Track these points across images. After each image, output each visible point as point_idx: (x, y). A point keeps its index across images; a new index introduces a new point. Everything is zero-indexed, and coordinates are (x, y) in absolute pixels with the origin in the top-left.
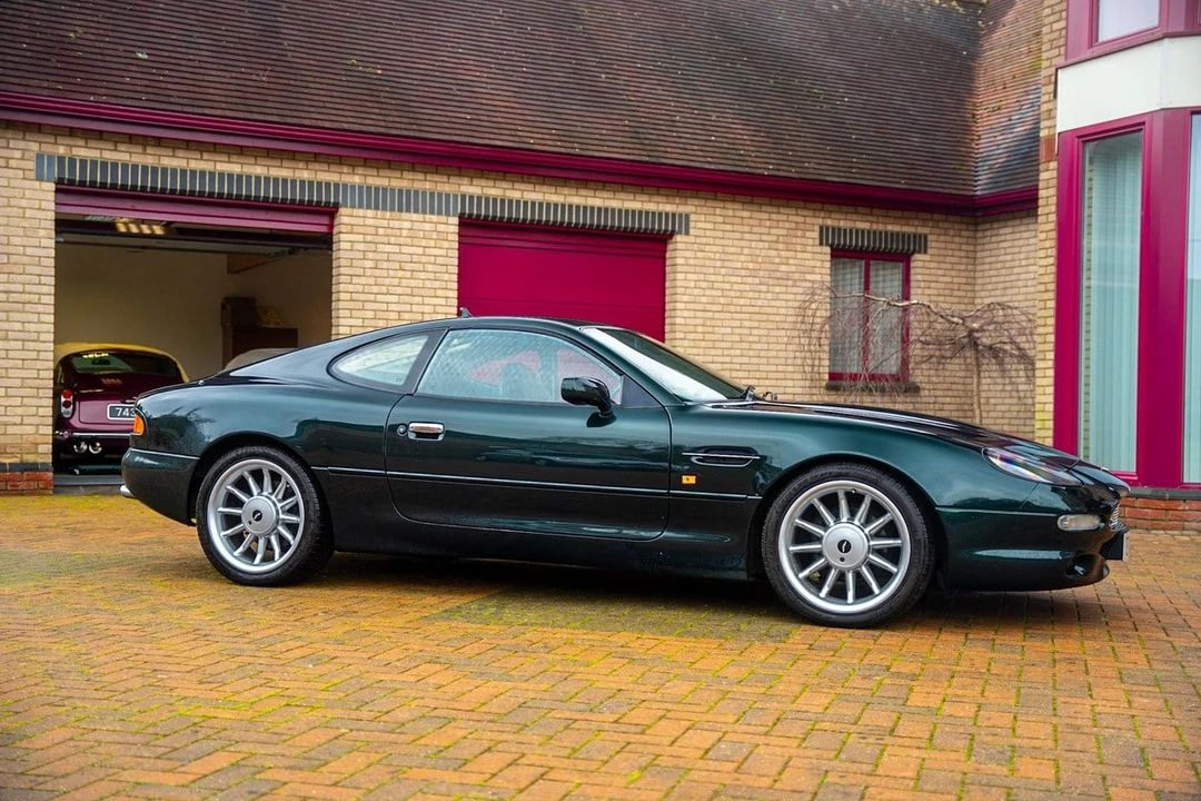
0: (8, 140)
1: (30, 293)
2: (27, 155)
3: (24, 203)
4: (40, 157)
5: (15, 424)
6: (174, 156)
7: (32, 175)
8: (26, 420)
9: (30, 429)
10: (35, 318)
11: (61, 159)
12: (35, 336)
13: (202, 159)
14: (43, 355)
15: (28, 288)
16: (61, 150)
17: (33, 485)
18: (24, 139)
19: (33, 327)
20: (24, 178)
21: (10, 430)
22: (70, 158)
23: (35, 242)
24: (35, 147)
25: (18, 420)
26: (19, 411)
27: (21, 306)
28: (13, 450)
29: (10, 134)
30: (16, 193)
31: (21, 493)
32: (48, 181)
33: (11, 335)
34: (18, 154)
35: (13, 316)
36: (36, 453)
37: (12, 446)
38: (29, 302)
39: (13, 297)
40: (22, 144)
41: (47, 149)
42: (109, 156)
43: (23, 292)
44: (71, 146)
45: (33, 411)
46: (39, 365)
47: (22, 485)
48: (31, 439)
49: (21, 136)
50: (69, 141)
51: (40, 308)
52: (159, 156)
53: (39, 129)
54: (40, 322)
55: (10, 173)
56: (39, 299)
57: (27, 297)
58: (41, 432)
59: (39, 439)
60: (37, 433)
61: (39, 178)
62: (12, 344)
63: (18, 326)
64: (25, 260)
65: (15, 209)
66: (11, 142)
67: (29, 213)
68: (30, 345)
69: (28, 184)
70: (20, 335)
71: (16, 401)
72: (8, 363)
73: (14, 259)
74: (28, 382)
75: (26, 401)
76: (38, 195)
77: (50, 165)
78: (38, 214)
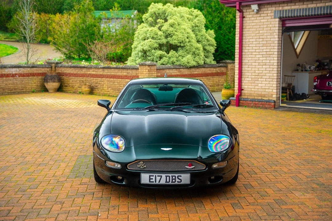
0: (268, 8)
1: (272, 52)
2: (272, 11)
3: (271, 26)
4: (275, 11)
5: (267, 89)
6: (312, 4)
7: (273, 17)
8: (270, 88)
9: (271, 90)
10: (272, 59)
11: (280, 11)
12: (272, 64)
13: (321, 3)
14: (274, 69)
15: (271, 50)
16: (281, 8)
17: (269, 106)
18: (272, 7)
19: (272, 61)
20: (271, 19)
21: (266, 90)
22: (283, 10)
23: (273, 37)
24: (274, 9)
25: (268, 88)
26: (268, 85)
27: (269, 55)
28: (267, 96)
29: (268, 6)
30: (269, 23)
31: (266, 108)
32: (277, 18)
33: (267, 64)
34: (270, 12)
35: (268, 58)
36: (272, 97)
37: (267, 95)
38: (271, 54)
39: (268, 53)
40: (271, 9)
41: (277, 9)
42: (293, 7)
43: (270, 51)
44: (283, 7)
45: (271, 85)
46: (273, 72)
47: (267, 106)
48: (271, 93)
49: (271, 6)
50: (283, 5)
51: (274, 56)
52: (308, 4)
53: (275, 3)
54: (274, 60)
55: (268, 17)
56: (274, 53)
57: (271, 53)
58: (273, 91)
59: (273, 93)
60: (272, 91)
61: (275, 18)
62: (267, 66)
63: (268, 61)
64: (270, 42)
65: (269, 28)
66: (269, 8)
67: (272, 28)
68: (271, 66)
69: (272, 20)
70: (269, 64)
71: (268, 82)
72: (266, 72)
73: (268, 42)
74: (271, 77)
75: (270, 82)
76: (274, 23)
77: (278, 13)
78: (274, 28)
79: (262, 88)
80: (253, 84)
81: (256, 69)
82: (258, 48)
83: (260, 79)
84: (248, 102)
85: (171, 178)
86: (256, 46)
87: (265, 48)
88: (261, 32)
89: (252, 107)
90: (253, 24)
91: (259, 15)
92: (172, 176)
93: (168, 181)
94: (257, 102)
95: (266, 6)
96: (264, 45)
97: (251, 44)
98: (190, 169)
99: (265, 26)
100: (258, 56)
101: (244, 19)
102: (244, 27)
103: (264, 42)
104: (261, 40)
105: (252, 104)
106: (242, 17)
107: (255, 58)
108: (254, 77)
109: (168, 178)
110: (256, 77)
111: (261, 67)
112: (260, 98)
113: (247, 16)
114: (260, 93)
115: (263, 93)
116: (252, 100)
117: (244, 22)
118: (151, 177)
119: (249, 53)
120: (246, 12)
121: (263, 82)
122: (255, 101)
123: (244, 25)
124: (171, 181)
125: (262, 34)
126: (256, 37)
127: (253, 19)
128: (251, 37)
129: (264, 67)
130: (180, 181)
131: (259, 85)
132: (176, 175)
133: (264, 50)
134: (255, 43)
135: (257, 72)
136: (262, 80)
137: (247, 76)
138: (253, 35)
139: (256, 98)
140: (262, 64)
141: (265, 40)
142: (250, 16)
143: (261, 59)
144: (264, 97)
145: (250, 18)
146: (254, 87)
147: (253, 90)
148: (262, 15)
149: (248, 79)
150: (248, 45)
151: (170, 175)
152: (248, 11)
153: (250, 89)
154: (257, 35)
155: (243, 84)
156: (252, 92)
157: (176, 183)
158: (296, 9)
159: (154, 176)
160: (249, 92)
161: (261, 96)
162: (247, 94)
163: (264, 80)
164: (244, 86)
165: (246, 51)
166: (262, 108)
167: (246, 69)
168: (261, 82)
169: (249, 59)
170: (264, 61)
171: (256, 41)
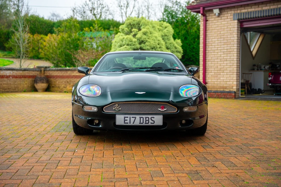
0: (228, 12)
2: (232, 14)
3: (231, 27)
4: (234, 14)
7: (232, 19)
8: (231, 80)
9: (231, 83)
10: (232, 55)
11: (239, 14)
12: (232, 60)
14: (234, 64)
15: (231, 48)
16: (239, 11)
17: (230, 96)
19: (232, 57)
21: (228, 83)
22: (241, 13)
23: (232, 36)
24: (233, 12)
25: (229, 80)
26: (229, 78)
27: (230, 52)
28: (228, 88)
29: (228, 10)
30: (229, 24)
31: (228, 98)
32: (236, 20)
33: (228, 60)
34: (229, 15)
35: (228, 55)
36: (233, 88)
37: (228, 87)
39: (228, 50)
40: (230, 12)
41: (236, 12)
42: (250, 10)
45: (232, 78)
46: (234, 67)
47: (228, 96)
48: (232, 85)
49: (230, 10)
50: (241, 9)
51: (234, 52)
53: (234, 7)
54: (233, 56)
55: (228, 20)
56: (233, 50)
57: (231, 50)
58: (234, 83)
59: (233, 85)
61: (234, 20)
62: (228, 62)
63: (229, 57)
64: (230, 41)
65: (229, 29)
67: (232, 29)
68: (232, 62)
69: (231, 22)
70: (230, 60)
71: (229, 76)
72: (227, 67)
73: (228, 41)
74: (231, 71)
75: (231, 76)
76: (233, 24)
77: (236, 16)
78: (234, 29)
79: (224, 81)
80: (215, 78)
81: (218, 65)
82: (220, 46)
83: (221, 74)
84: (212, 93)
85: (144, 119)
86: (218, 45)
87: (226, 46)
88: (222, 32)
89: (215, 98)
90: (215, 26)
91: (220, 18)
92: (146, 118)
93: (142, 122)
94: (219, 94)
95: (226, 10)
96: (225, 44)
97: (213, 43)
98: (162, 111)
99: (226, 27)
100: (219, 53)
101: (208, 22)
102: (207, 29)
103: (225, 41)
104: (222, 39)
105: (215, 96)
106: (206, 21)
107: (218, 56)
108: (216, 71)
109: (142, 119)
110: (218, 71)
111: (222, 62)
112: (222, 90)
113: (210, 19)
114: (221, 85)
115: (225, 85)
116: (215, 92)
117: (207, 24)
118: (126, 119)
119: (212, 51)
120: (209, 16)
121: (224, 76)
122: (218, 92)
123: (207, 27)
124: (144, 122)
125: (223, 34)
126: (218, 37)
127: (215, 21)
128: (214, 37)
129: (225, 62)
130: (153, 122)
131: (221, 78)
132: (150, 116)
133: (225, 48)
134: (216, 42)
135: (219, 67)
136: (223, 74)
137: (210, 71)
138: (215, 35)
139: (218, 90)
140: (223, 60)
141: (225, 39)
142: (212, 19)
143: (223, 55)
144: (226, 88)
145: (212, 21)
146: (216, 80)
147: (216, 83)
148: (223, 18)
149: (211, 74)
150: (211, 45)
151: (144, 116)
152: (210, 15)
153: (213, 83)
154: (219, 35)
155: (207, 78)
156: (215, 85)
157: (150, 124)
158: (252, 12)
159: (129, 117)
160: (212, 85)
161: (223, 88)
162: (210, 87)
163: (226, 74)
164: (208, 80)
165: (209, 49)
166: (224, 98)
167: (209, 65)
168: (222, 76)
169: (212, 56)
170: (225, 58)
171: (218, 41)
